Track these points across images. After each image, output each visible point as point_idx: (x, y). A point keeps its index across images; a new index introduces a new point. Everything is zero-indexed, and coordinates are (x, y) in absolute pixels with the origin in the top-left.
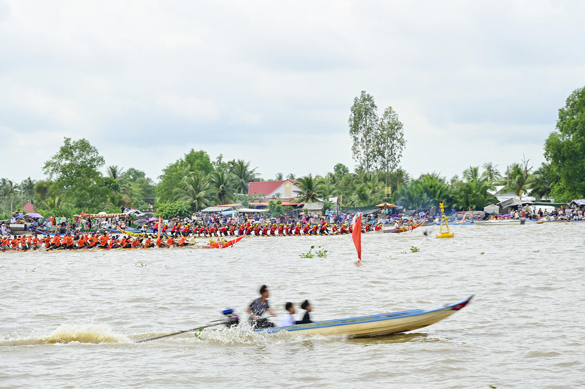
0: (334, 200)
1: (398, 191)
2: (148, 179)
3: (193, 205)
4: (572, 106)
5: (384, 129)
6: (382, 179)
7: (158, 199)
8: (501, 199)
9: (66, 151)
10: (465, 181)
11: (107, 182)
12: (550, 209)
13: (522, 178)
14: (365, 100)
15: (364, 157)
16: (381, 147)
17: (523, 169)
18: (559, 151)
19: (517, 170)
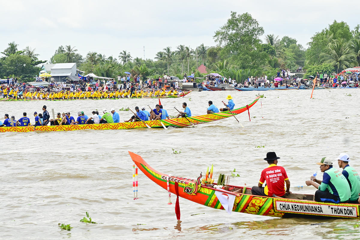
2: (299, 46)
3: (336, 66)
7: (307, 62)
9: (233, 23)
11: (266, 48)
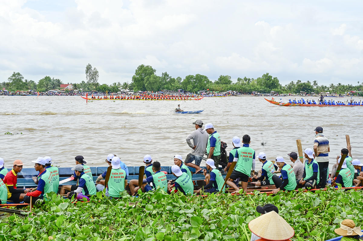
0: (81, 89)
1: (97, 88)
4: (139, 69)
5: (94, 73)
6: (93, 85)
8: (122, 90)
10: (113, 86)
12: (133, 93)
13: (126, 85)
14: (89, 66)
15: (89, 79)
16: (93, 77)
17: (127, 83)
18: (135, 79)
19: (125, 83)
